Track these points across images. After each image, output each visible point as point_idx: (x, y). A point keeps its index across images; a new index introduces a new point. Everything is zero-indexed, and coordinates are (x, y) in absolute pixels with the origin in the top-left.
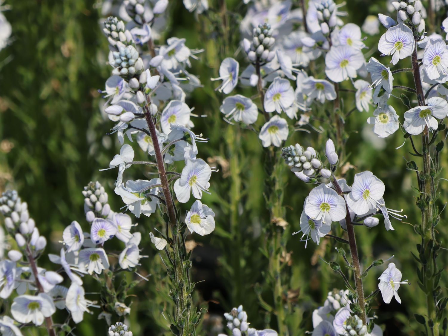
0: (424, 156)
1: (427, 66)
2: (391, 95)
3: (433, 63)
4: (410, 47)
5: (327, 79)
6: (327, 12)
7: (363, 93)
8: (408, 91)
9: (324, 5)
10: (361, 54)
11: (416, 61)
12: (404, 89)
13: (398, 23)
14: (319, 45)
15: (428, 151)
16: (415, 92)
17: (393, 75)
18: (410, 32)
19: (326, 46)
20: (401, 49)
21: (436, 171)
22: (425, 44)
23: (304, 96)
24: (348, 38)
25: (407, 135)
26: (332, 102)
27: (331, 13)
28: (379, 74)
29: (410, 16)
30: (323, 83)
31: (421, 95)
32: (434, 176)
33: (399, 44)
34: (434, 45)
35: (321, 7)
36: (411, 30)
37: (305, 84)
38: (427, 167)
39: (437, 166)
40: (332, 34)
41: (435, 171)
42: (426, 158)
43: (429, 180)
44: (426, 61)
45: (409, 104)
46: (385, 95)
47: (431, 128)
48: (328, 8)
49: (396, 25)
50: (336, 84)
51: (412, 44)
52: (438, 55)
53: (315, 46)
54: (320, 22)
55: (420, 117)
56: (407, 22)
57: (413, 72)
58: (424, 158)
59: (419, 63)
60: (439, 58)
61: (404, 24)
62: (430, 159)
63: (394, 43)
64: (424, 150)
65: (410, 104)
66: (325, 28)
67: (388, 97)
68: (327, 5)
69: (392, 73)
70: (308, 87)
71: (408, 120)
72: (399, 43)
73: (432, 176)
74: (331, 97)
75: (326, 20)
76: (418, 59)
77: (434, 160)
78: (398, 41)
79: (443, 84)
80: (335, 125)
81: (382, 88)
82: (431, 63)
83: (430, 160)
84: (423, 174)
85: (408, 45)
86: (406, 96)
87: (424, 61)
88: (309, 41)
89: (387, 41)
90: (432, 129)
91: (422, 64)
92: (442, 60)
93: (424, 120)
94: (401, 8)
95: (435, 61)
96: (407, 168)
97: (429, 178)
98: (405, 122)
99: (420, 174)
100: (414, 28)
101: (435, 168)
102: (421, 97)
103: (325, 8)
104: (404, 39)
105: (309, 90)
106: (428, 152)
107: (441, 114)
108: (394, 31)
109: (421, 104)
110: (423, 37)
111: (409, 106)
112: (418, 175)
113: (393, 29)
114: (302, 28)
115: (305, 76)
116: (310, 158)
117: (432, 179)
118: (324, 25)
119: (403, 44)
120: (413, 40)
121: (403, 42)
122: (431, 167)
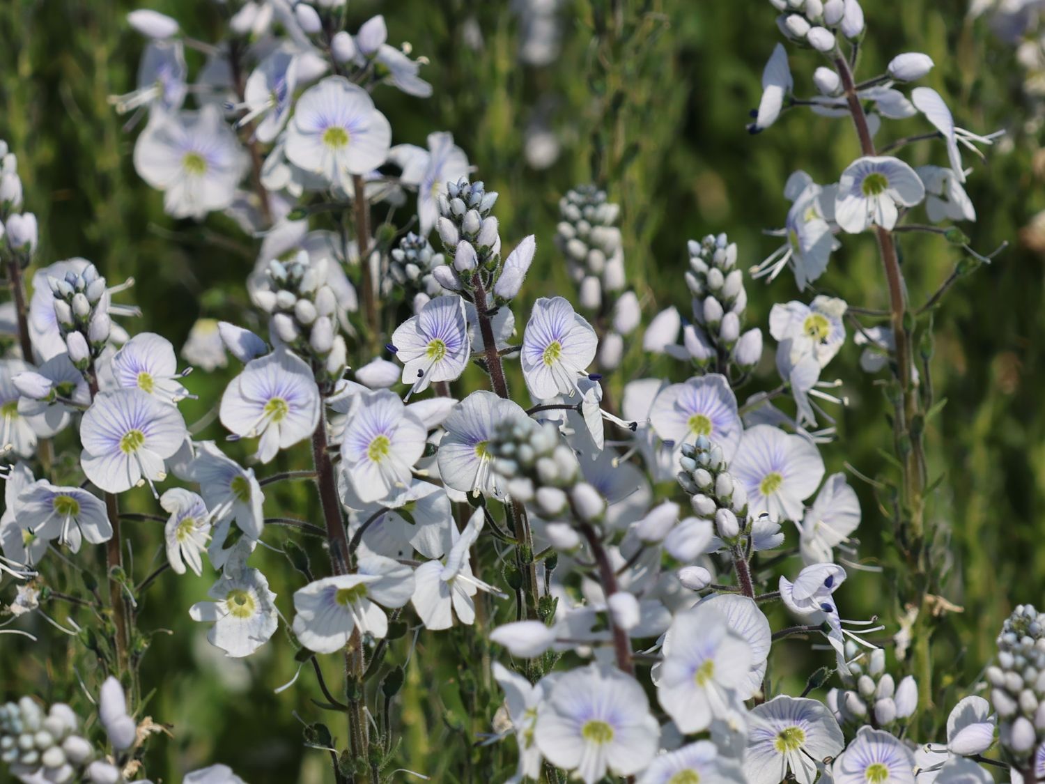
0: (351, 709)
1: (352, 465)
2: (258, 544)
3: (369, 457)
4: (307, 413)
5: (87, 484)
6: (82, 303)
7: (184, 523)
8: (302, 531)
9: (74, 284)
10: (177, 417)
11: (324, 451)
12: (295, 523)
13: (272, 349)
14: (63, 394)
15: (361, 696)
16: (323, 533)
17: (262, 490)
18: (306, 373)
19: (82, 396)
20: (284, 421)
21: (383, 748)
22: (347, 404)
23: (25, 534)
24: (141, 373)
25: (305, 655)
26: (101, 547)
27: (93, 305)
28: (225, 488)
29: (306, 330)
30: (73, 495)
31: (340, 542)
32: (378, 765)
33: (275, 405)
34: (373, 407)
35: (67, 288)
36: (309, 369)
37: (26, 499)
38: (359, 740)
39: (387, 736)
40: (98, 362)
41: (381, 749)
42: (356, 713)
43: (365, 774)
44: (350, 452)
45: (309, 566)
46: (242, 541)
47: (368, 634)
48: (85, 291)
49: (267, 353)
50: (109, 498)
51: (311, 405)
52: (382, 432)
53: (52, 394)
54: (65, 331)
55: (338, 604)
56: (297, 347)
57: (316, 479)
58: (350, 715)
59: (333, 455)
60: (385, 442)
61: (289, 352)
62: (369, 718)
63: (263, 403)
64: (350, 694)
65: (311, 568)
66: (78, 345)
67: (251, 549)
68: (81, 284)
69: (261, 484)
70: (34, 507)
71: (304, 614)
72: (276, 403)
73: (374, 764)
74: (98, 535)
75: (80, 325)
76: (328, 445)
77: (377, 719)
78: (275, 398)
79: (398, 510)
80: (111, 613)
81: (233, 524)
82: (364, 456)
83: (366, 718)
84: (350, 758)
85: (301, 407)
86: (298, 545)
87: (345, 453)
88: (34, 383)
89: (244, 398)
90: (370, 637)
91: (339, 458)
92: (394, 448)
93: (347, 612)
94: (279, 309)
95: (374, 450)
96: (307, 742)
97: (366, 768)
98: (297, 620)
99: (342, 758)
100: (316, 361)
101: (383, 741)
102: (340, 548)
103: (77, 290)
104: (290, 392)
105: (38, 517)
106: (363, 697)
107: (394, 595)
108: (263, 370)
109: (340, 569)
110: (341, 383)
111: (307, 573)
112: (335, 761)
113: (258, 366)
114: (17, 350)
115: (27, 477)
116: (59, 735)
117: (375, 771)
118: (76, 337)
119: (287, 405)
120: (315, 395)
121: (288, 399)
122: (371, 740)
